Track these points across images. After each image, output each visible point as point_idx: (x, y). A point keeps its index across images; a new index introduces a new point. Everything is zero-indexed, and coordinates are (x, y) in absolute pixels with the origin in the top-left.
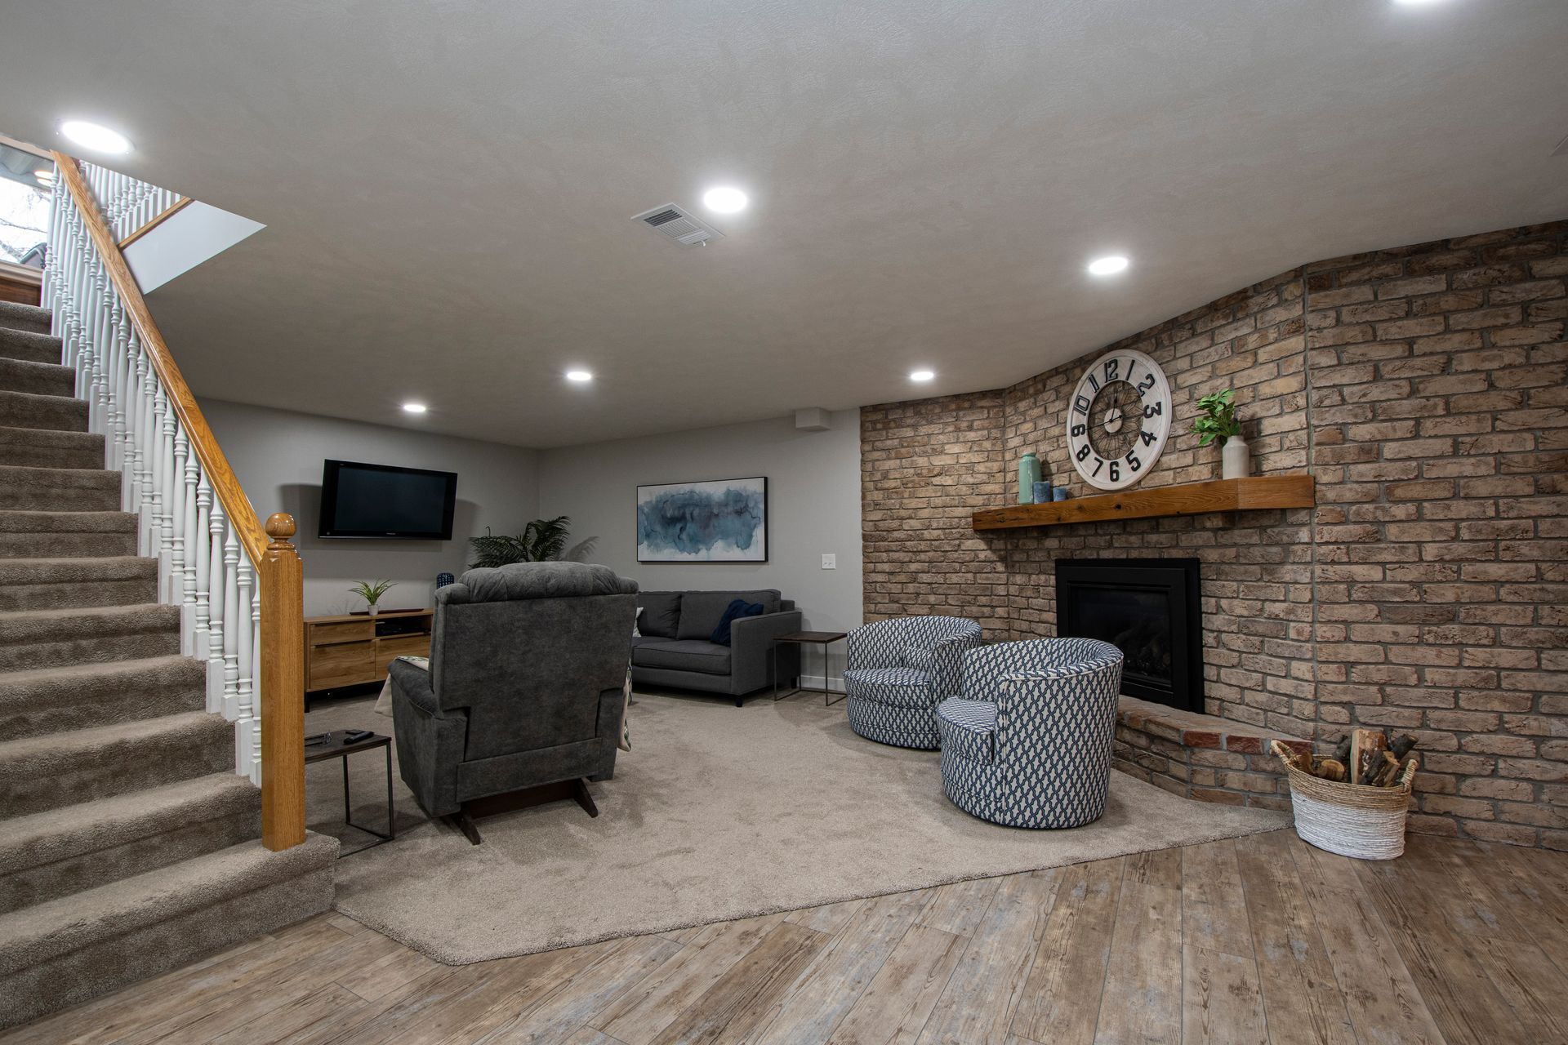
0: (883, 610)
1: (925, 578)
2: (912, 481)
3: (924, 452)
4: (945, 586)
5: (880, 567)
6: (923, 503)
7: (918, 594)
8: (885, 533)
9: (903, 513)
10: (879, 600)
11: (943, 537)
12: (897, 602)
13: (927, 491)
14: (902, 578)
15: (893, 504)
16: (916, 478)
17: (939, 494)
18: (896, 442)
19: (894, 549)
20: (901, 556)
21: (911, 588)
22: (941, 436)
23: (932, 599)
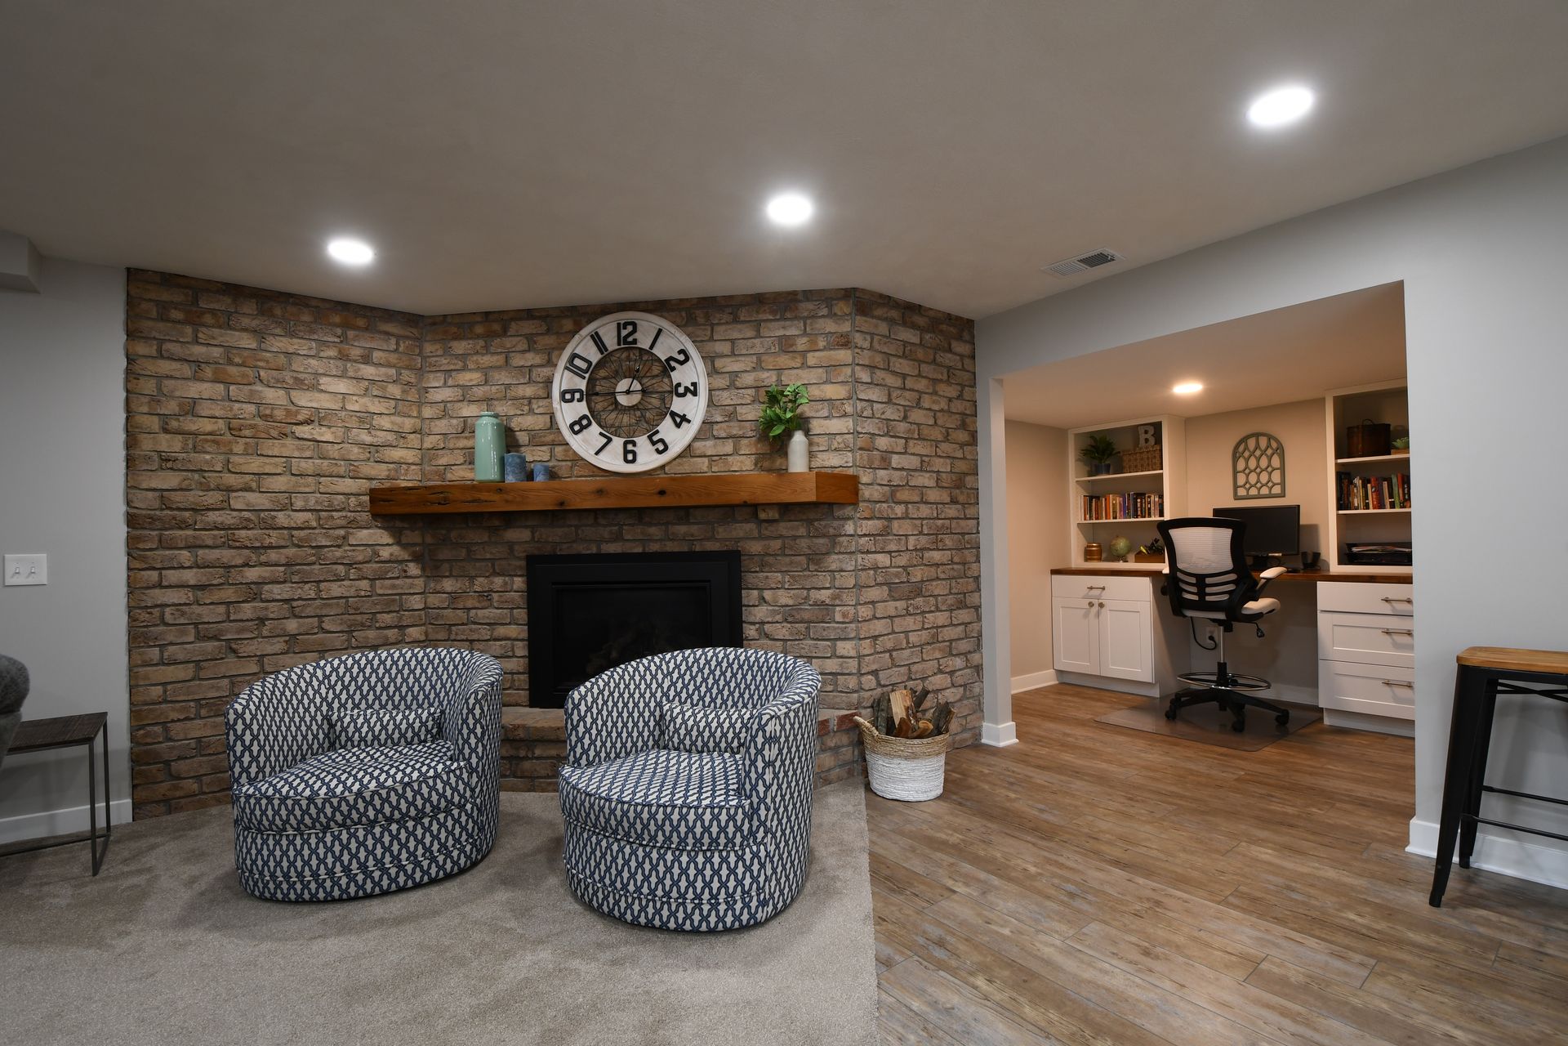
0: (181, 657)
1: (277, 591)
2: (252, 427)
3: (278, 381)
4: (318, 602)
5: (172, 576)
6: (276, 465)
7: (262, 621)
8: (187, 514)
9: (230, 480)
10: (171, 638)
11: (314, 524)
12: (215, 638)
13: (284, 445)
14: (229, 594)
15: (207, 462)
16: (258, 421)
17: (308, 454)
18: (216, 352)
19: (209, 542)
20: (226, 555)
21: (248, 610)
22: (313, 362)
23: (292, 626)
